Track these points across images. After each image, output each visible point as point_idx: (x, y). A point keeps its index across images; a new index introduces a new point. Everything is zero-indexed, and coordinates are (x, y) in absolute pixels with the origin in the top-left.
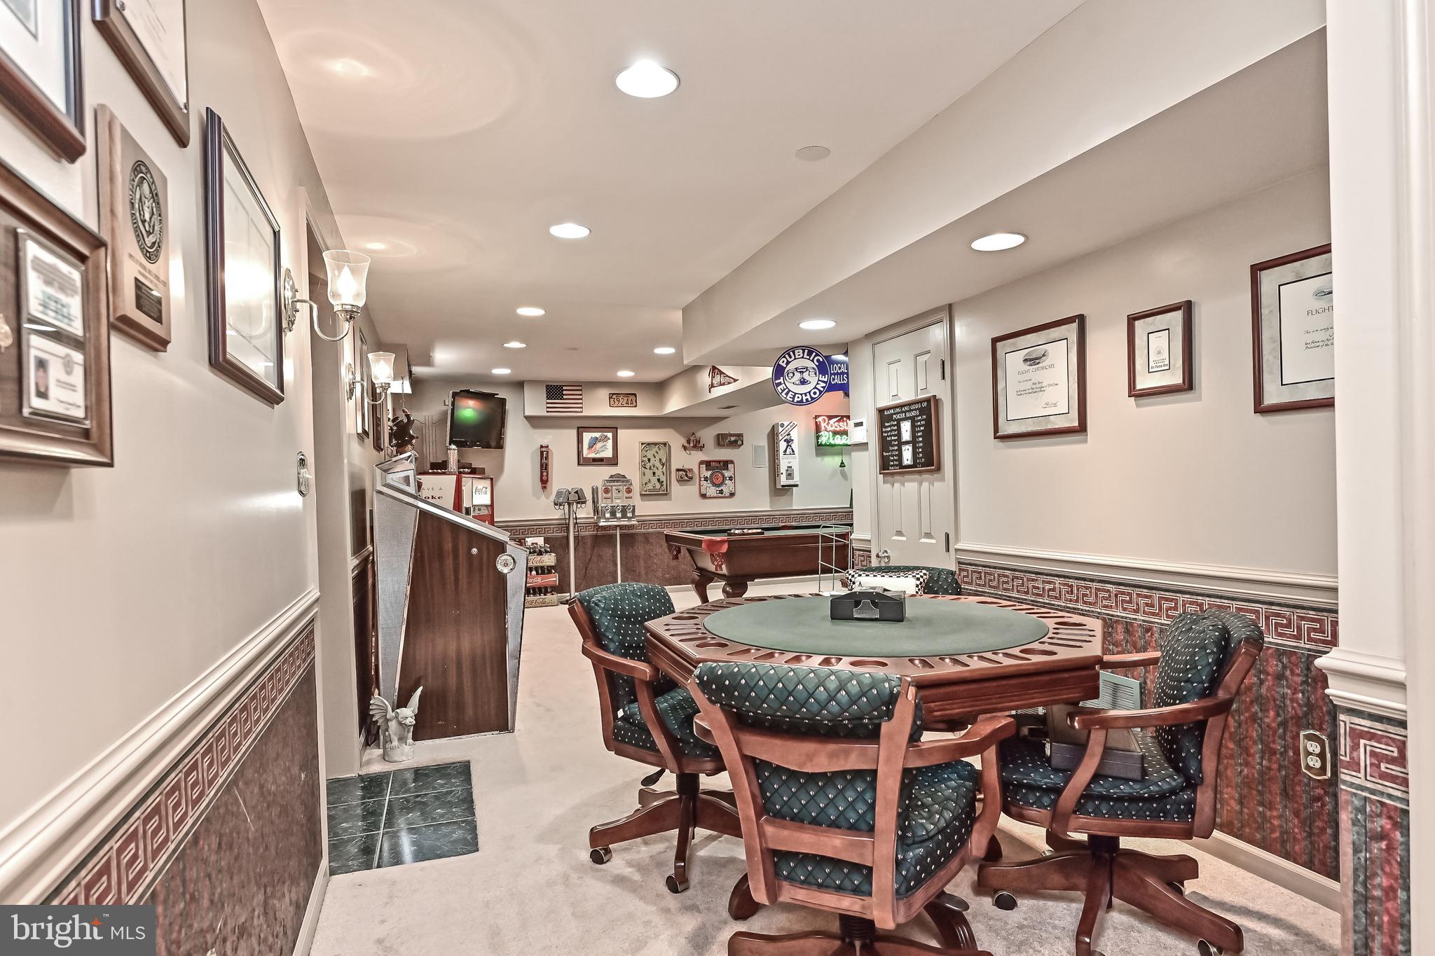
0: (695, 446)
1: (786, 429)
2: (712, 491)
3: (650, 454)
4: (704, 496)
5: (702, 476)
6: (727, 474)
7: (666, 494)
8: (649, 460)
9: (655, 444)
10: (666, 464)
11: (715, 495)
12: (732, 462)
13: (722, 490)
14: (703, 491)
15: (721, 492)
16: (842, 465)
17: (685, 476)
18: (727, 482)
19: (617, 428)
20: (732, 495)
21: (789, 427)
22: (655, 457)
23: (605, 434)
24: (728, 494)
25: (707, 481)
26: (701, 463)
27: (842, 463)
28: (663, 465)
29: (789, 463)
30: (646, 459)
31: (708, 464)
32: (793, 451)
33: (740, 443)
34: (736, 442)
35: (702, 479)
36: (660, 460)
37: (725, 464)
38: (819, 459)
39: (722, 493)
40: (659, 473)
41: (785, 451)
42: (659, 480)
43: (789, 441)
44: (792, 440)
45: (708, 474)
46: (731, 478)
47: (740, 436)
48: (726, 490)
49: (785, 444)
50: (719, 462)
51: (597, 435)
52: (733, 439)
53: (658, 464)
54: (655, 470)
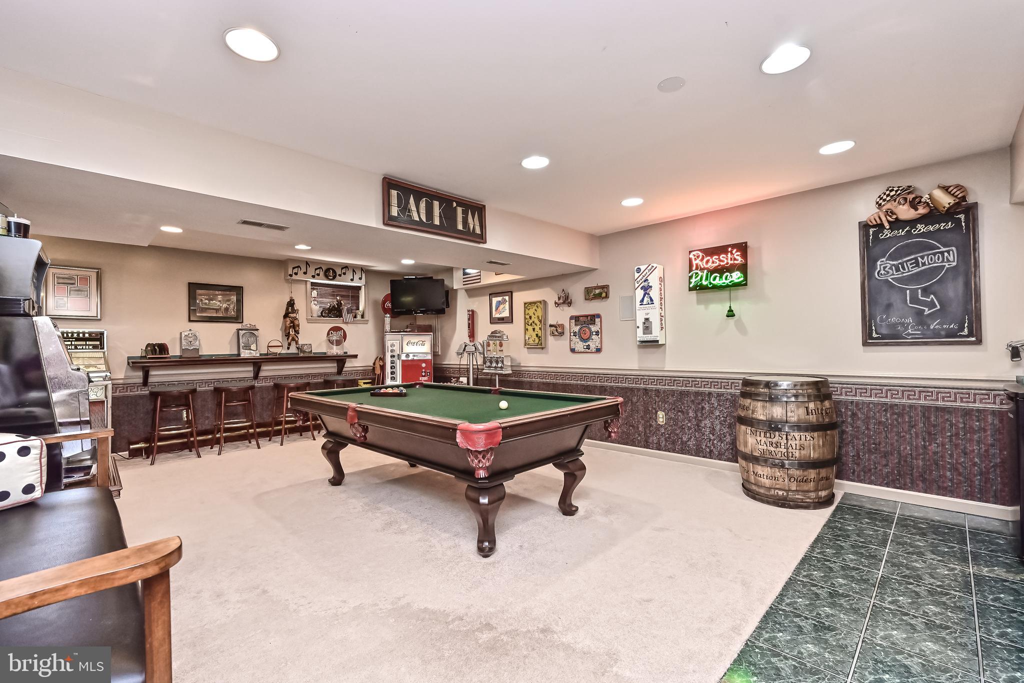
0: (564, 303)
1: (643, 274)
2: (580, 346)
3: (531, 312)
4: (573, 351)
5: (572, 331)
6: (594, 328)
7: (543, 348)
8: (530, 317)
9: (535, 303)
10: (543, 320)
11: (583, 350)
12: (599, 316)
13: (589, 345)
14: (573, 346)
15: (588, 347)
16: (731, 314)
17: (558, 331)
18: (593, 337)
19: (512, 293)
20: (599, 350)
21: (647, 271)
22: (534, 314)
23: (504, 297)
24: (594, 350)
25: (575, 336)
26: (571, 318)
27: (730, 311)
28: (540, 321)
29: (647, 314)
30: (528, 317)
31: (576, 319)
32: (652, 300)
33: (604, 295)
34: (600, 294)
35: (572, 334)
36: (538, 317)
37: (592, 319)
38: (702, 307)
39: (589, 349)
40: (537, 328)
41: (642, 301)
42: (537, 335)
43: (646, 289)
44: (651, 287)
45: (577, 329)
46: (597, 333)
47: (605, 288)
48: (594, 343)
49: (642, 292)
50: (587, 316)
51: (500, 299)
52: (597, 291)
53: (537, 321)
54: (535, 327)
